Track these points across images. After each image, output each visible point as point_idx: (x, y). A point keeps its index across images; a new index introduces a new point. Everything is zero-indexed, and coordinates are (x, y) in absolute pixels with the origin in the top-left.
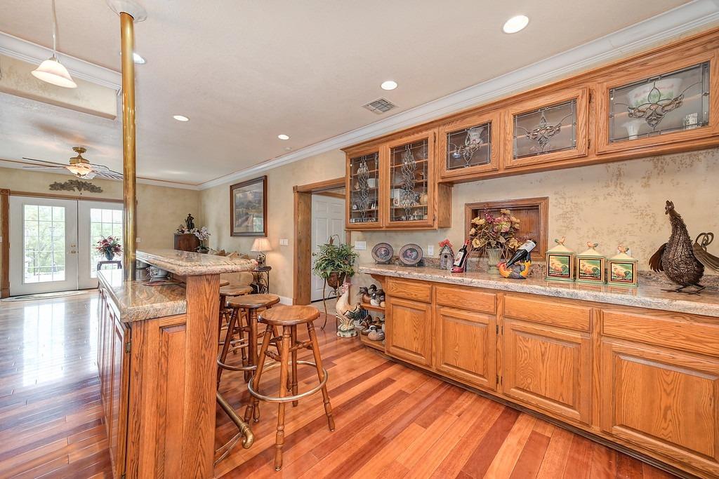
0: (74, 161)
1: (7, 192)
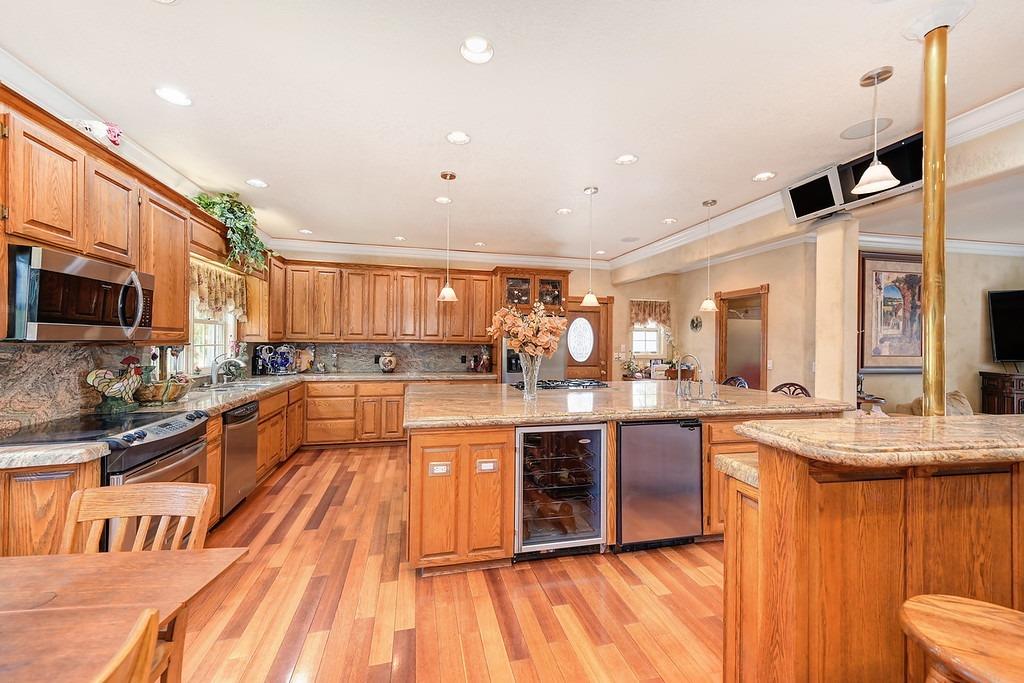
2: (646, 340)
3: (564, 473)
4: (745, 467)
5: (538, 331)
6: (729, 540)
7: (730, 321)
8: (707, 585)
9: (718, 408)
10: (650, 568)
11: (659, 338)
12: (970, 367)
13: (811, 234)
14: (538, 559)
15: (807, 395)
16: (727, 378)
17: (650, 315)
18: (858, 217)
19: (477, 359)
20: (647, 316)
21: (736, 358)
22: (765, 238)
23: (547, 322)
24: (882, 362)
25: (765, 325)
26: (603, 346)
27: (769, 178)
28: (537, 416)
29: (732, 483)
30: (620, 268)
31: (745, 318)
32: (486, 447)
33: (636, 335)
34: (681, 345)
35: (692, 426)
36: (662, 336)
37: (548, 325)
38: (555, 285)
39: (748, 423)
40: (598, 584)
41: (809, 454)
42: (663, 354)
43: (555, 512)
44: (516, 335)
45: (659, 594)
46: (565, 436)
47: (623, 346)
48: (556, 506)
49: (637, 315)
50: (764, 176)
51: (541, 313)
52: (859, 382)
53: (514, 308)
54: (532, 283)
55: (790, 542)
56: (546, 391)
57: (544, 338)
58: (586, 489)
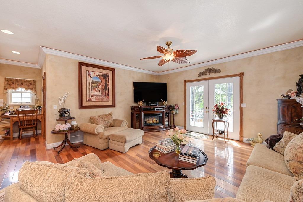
1: (185, 82)
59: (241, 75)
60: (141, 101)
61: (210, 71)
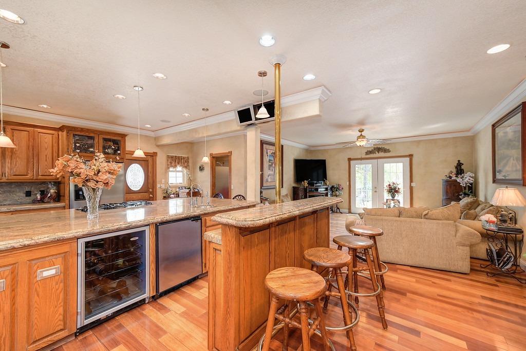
0: (359, 137)
1: (350, 160)
2: (176, 177)
3: (120, 261)
4: (216, 236)
5: (99, 171)
6: (210, 274)
7: (216, 167)
8: (203, 298)
9: (210, 209)
10: (175, 301)
11: (184, 175)
12: (290, 185)
13: (245, 131)
14: (99, 325)
15: (245, 199)
16: (215, 195)
17: (178, 163)
18: (260, 127)
19: (43, 193)
20: (177, 163)
21: (219, 185)
22: (229, 130)
23: (105, 166)
24: (268, 184)
25: (230, 169)
26: (150, 181)
27: (229, 104)
28: (97, 228)
29: (211, 244)
30: (160, 137)
31: (223, 166)
32: (47, 259)
33: (170, 174)
34: (195, 179)
35: (197, 220)
36: (185, 174)
37: (107, 168)
38: (115, 142)
39: (218, 215)
40: (144, 323)
41: (239, 225)
42: (185, 184)
43: (113, 288)
44: (79, 175)
45: (179, 312)
46: (121, 238)
47: (163, 181)
48: (114, 284)
49: (171, 163)
50: (228, 102)
51: (100, 160)
52: (261, 192)
53: (77, 156)
54: (96, 140)
55: (233, 265)
56: (106, 211)
57: (103, 177)
58: (137, 267)
59: (411, 156)
60: (305, 181)
61: (379, 150)
